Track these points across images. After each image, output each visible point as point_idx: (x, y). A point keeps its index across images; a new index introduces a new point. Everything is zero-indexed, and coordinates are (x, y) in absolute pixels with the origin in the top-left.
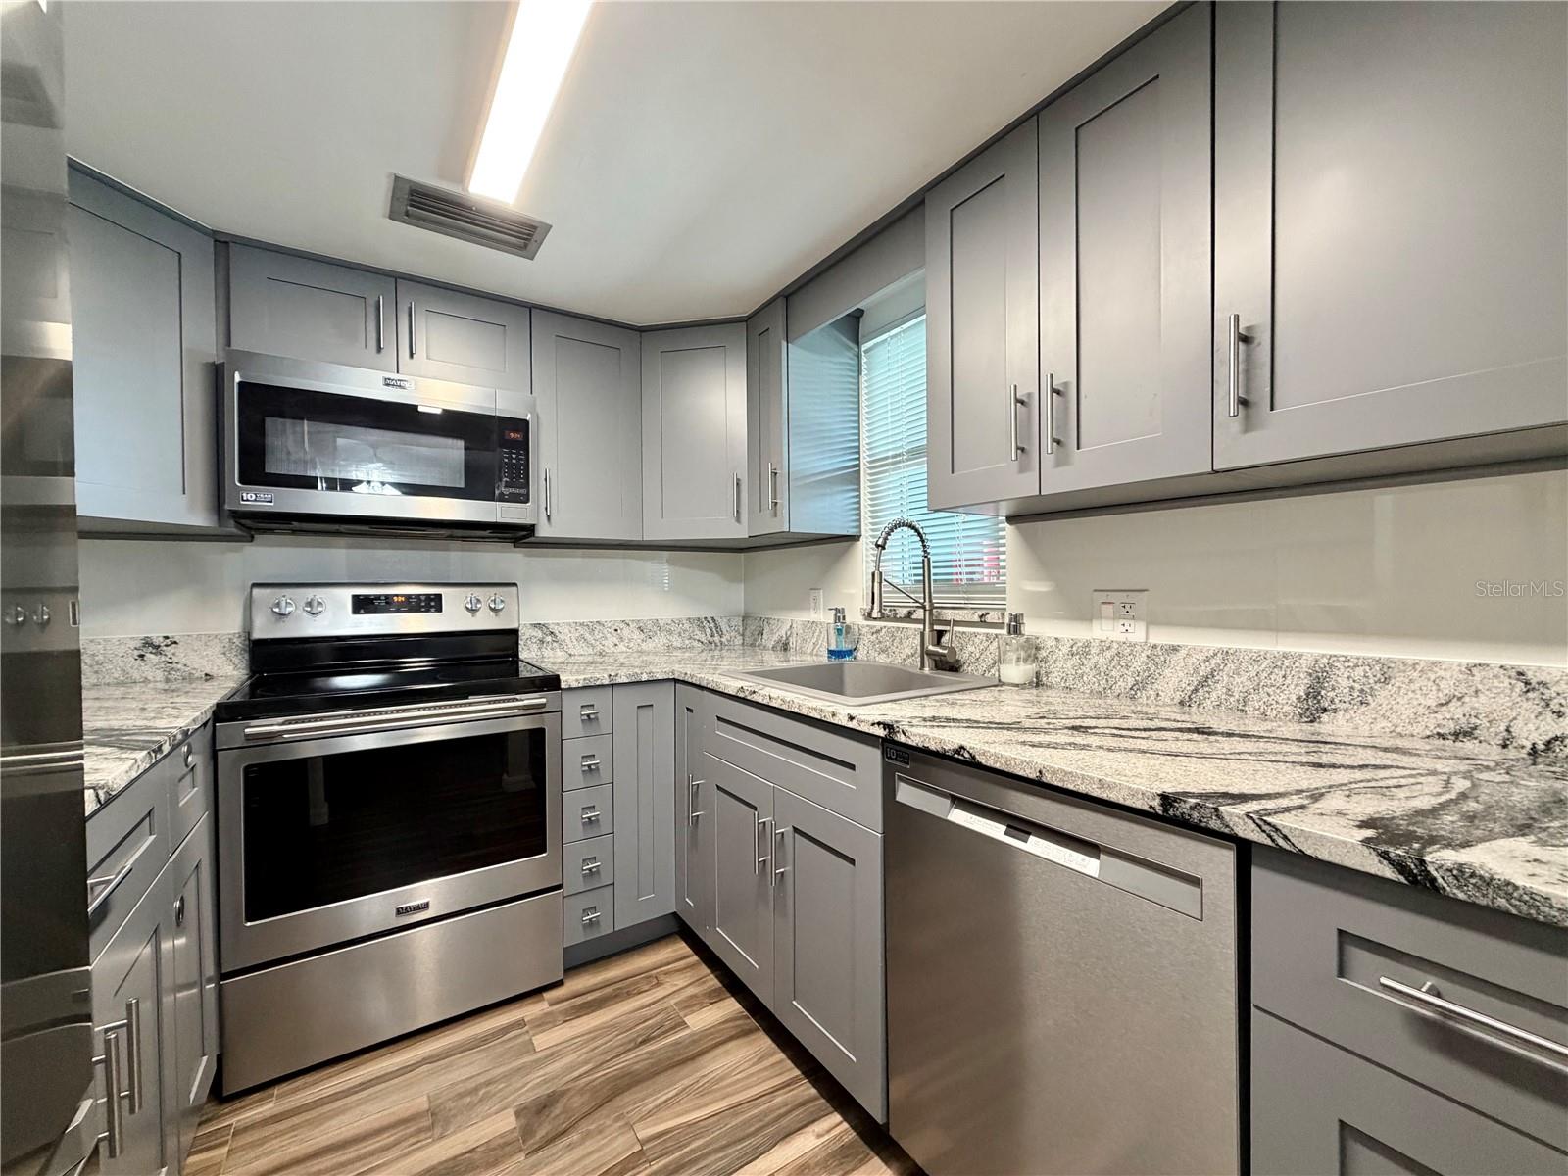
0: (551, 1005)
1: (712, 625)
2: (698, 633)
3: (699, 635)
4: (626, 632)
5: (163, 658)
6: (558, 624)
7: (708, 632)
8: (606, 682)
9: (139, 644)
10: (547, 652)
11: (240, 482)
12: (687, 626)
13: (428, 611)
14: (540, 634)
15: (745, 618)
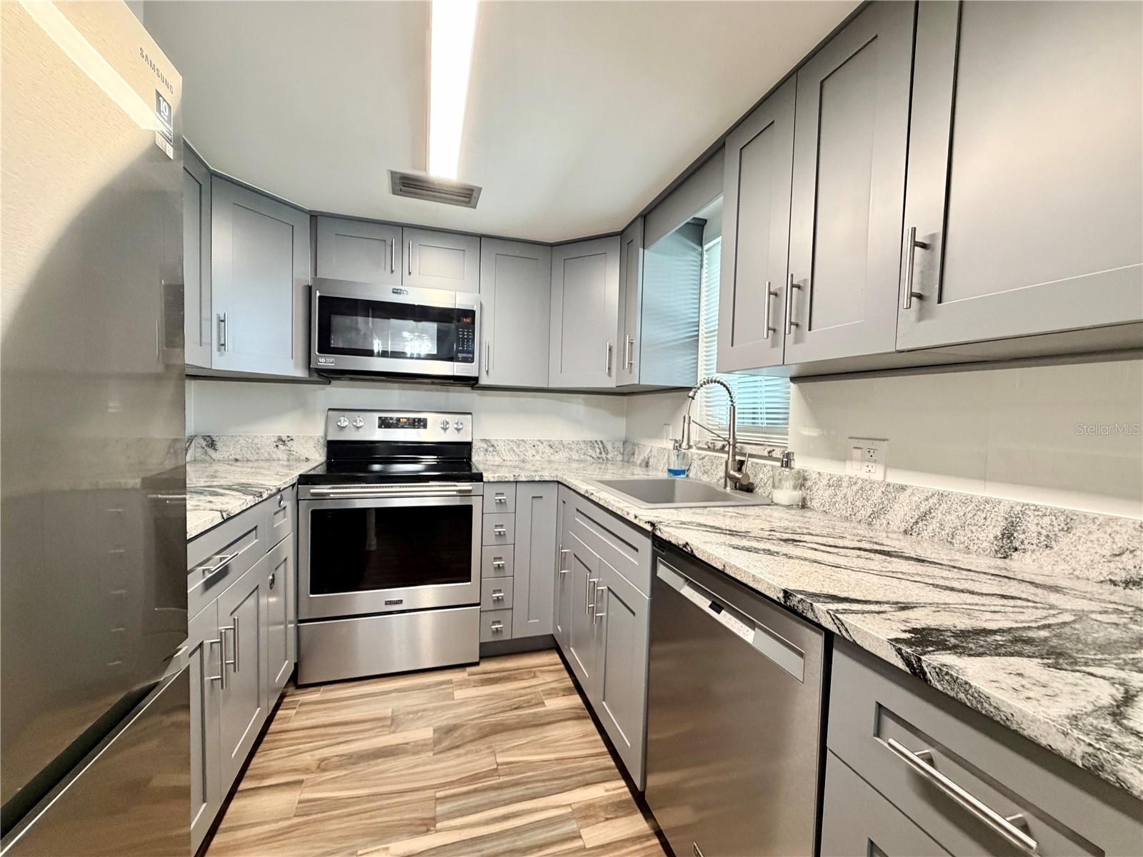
0: (469, 675)
1: (601, 446)
2: (591, 451)
3: (591, 452)
4: (541, 448)
5: (287, 448)
6: (497, 440)
7: (598, 450)
8: (512, 479)
9: (276, 439)
10: (489, 457)
11: (318, 352)
12: (582, 446)
13: (419, 428)
14: (485, 446)
15: (625, 442)
